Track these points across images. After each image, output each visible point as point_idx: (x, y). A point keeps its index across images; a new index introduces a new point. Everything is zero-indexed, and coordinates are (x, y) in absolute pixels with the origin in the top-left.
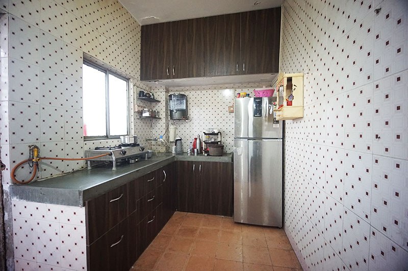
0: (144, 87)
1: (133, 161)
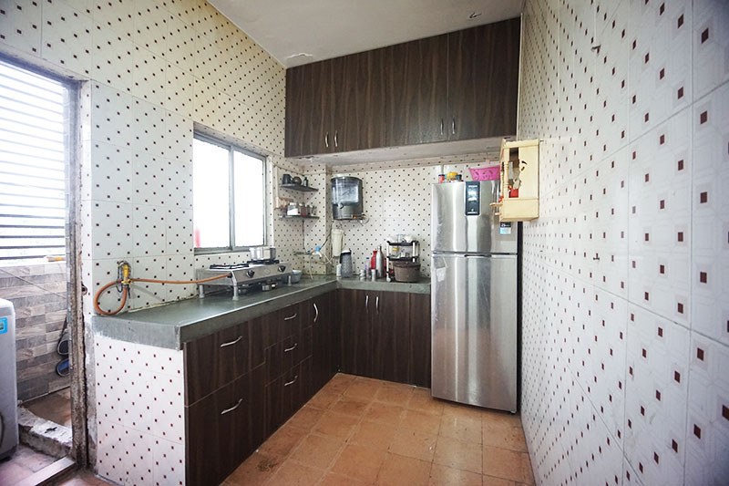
1: (267, 287)
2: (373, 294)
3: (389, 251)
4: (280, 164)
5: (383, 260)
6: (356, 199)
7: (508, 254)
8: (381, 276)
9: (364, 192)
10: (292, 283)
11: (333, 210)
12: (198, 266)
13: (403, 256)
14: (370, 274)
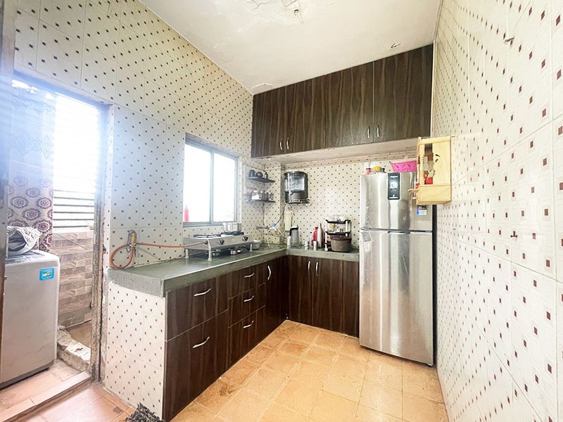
0: (256, 165)
1: (234, 252)
2: (314, 260)
3: (328, 227)
4: (248, 162)
5: (323, 234)
6: (303, 188)
7: (424, 231)
8: (321, 247)
9: (309, 183)
10: (253, 250)
11: (286, 196)
12: (185, 235)
13: (338, 231)
14: (313, 244)
